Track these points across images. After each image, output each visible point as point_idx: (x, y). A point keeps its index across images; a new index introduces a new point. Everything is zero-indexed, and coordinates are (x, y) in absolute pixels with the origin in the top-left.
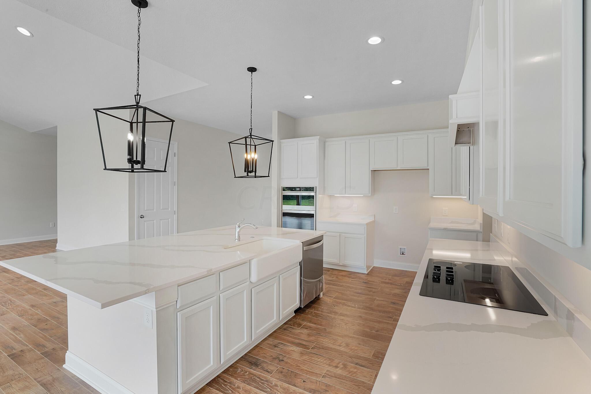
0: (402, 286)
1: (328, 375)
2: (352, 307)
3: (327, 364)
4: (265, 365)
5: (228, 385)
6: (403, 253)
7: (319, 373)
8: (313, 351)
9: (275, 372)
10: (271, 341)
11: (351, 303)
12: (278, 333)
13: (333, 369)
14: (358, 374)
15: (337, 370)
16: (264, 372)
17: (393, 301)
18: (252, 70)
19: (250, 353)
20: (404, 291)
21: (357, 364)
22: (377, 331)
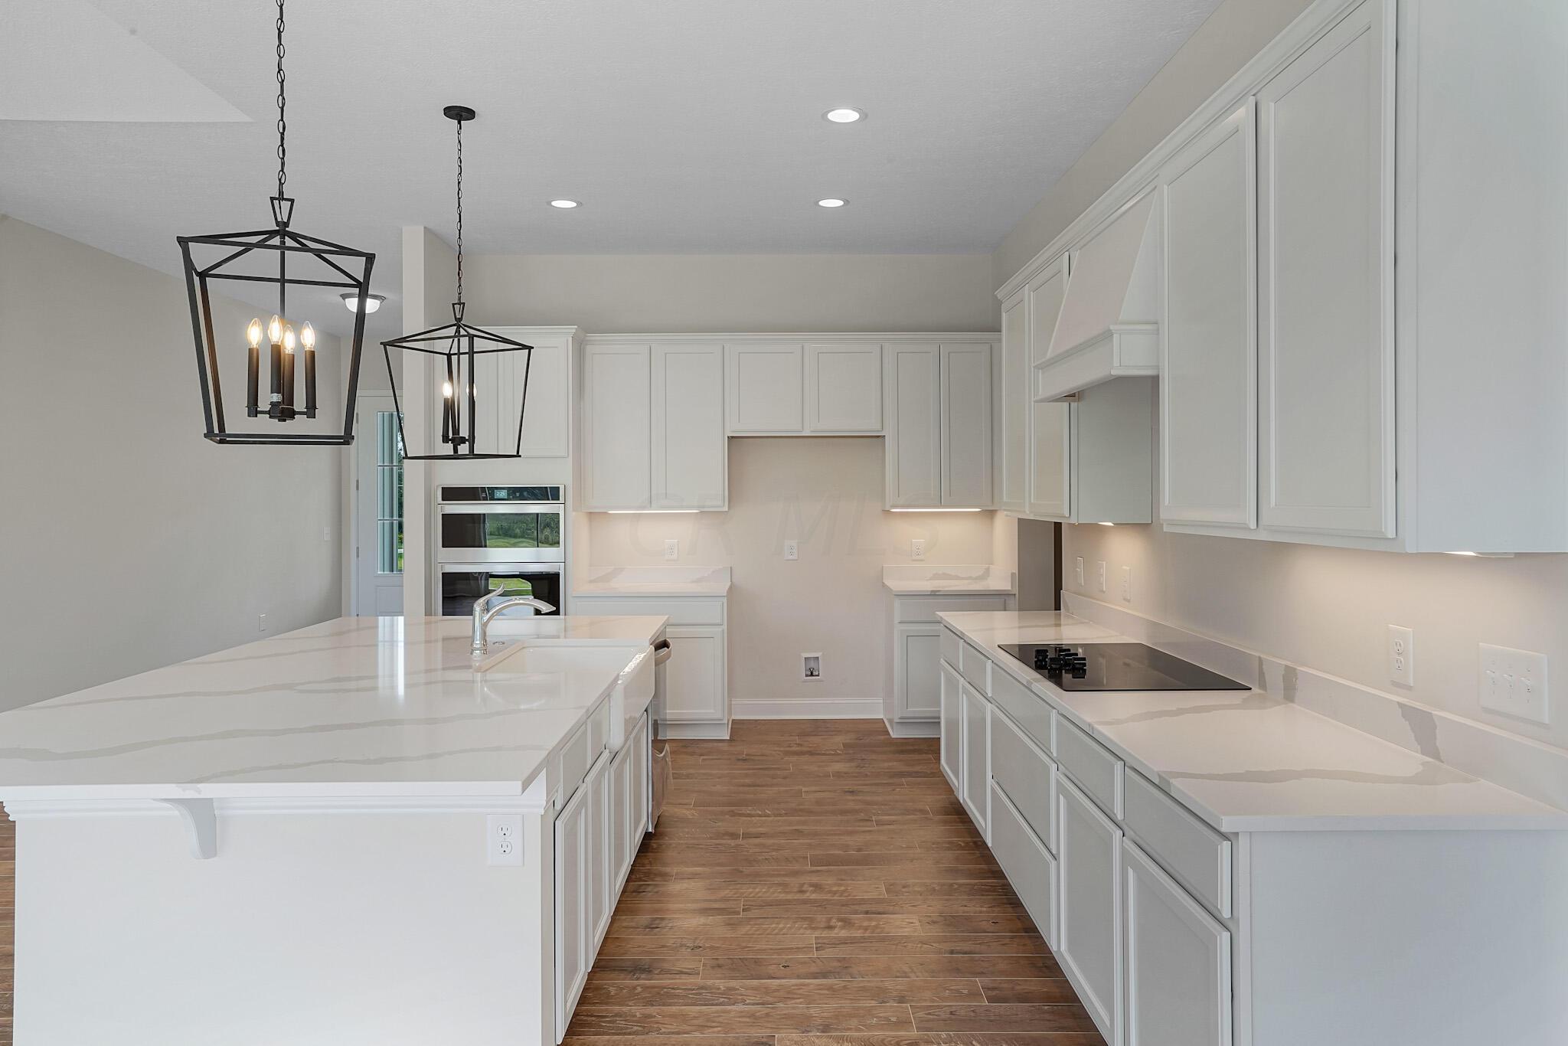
0: (839, 754)
1: (824, 943)
2: (760, 816)
3: (806, 928)
4: (666, 966)
5: (616, 1020)
6: (812, 673)
7: (804, 946)
8: (750, 914)
9: (703, 970)
10: (626, 921)
11: (750, 808)
12: (629, 902)
13: (825, 932)
14: (884, 928)
15: (835, 931)
16: (678, 976)
17: (847, 788)
18: (460, 114)
19: (601, 954)
20: (852, 764)
21: (867, 913)
22: (859, 850)
